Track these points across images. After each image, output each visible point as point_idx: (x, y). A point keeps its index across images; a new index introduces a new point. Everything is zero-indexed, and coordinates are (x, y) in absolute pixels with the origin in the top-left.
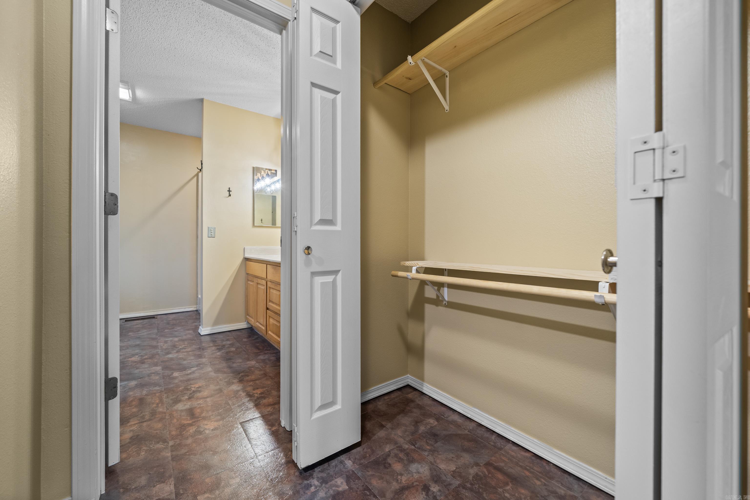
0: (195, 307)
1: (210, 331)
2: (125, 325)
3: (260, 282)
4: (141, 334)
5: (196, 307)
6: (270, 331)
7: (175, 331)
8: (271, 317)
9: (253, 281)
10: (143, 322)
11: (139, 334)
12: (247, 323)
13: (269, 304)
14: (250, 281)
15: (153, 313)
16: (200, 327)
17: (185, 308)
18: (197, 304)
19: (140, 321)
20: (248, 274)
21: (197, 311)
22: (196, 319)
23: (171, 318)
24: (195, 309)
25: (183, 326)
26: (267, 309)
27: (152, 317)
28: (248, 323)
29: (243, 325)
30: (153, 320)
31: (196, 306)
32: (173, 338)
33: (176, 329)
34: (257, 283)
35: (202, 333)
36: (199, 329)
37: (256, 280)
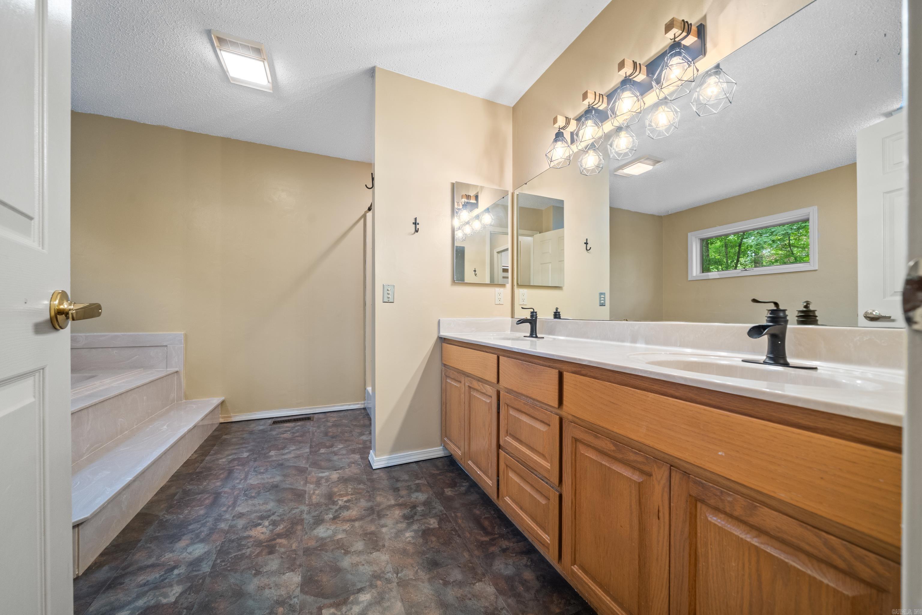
0: (362, 404)
1: (386, 462)
2: (271, 430)
3: (479, 388)
4: (286, 457)
5: (364, 404)
6: (507, 497)
7: (334, 452)
8: (510, 468)
9: (460, 382)
10: (294, 427)
11: (283, 454)
12: (443, 449)
13: (506, 439)
14: (452, 378)
15: (309, 410)
16: (371, 451)
17: (349, 405)
18: (364, 400)
19: (291, 424)
20: (445, 365)
21: (365, 409)
22: (364, 426)
23: (331, 422)
24: (362, 406)
25: (346, 441)
26: (499, 446)
27: (307, 418)
28: (445, 448)
29: (437, 452)
30: (308, 424)
31: (363, 402)
32: (330, 472)
33: (336, 449)
34: (470, 387)
35: (374, 465)
36: (370, 455)
37: (467, 382)
